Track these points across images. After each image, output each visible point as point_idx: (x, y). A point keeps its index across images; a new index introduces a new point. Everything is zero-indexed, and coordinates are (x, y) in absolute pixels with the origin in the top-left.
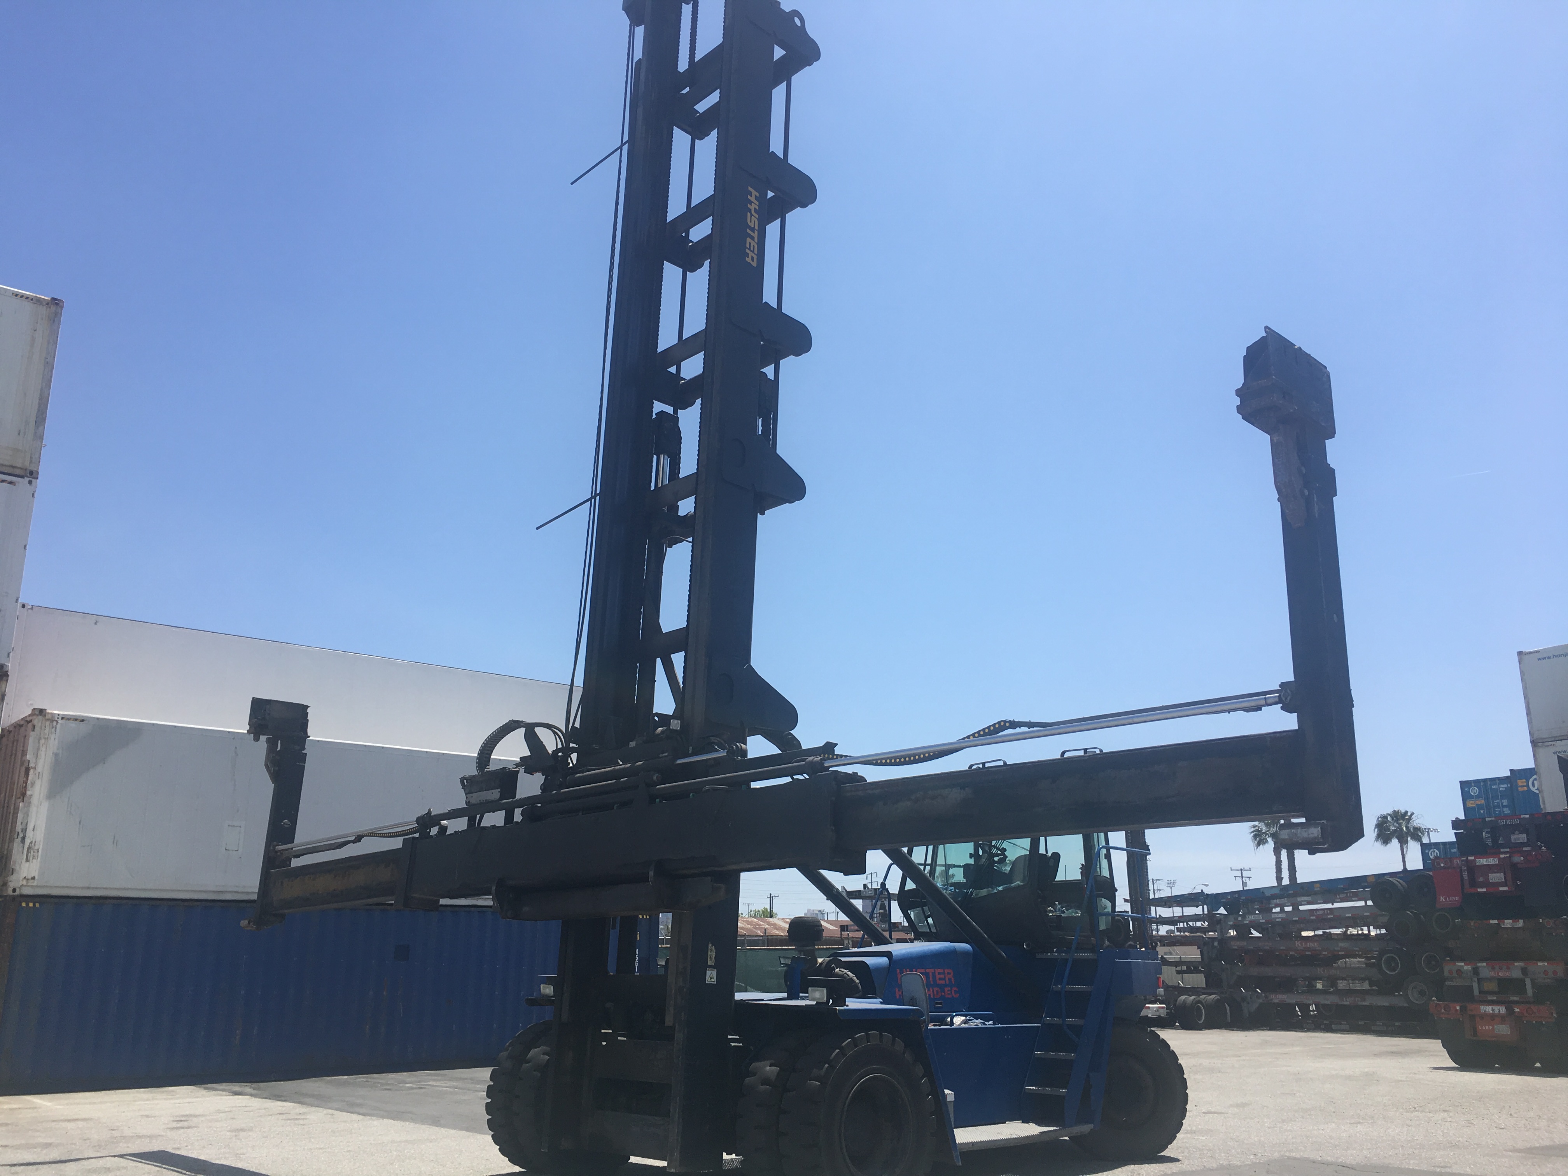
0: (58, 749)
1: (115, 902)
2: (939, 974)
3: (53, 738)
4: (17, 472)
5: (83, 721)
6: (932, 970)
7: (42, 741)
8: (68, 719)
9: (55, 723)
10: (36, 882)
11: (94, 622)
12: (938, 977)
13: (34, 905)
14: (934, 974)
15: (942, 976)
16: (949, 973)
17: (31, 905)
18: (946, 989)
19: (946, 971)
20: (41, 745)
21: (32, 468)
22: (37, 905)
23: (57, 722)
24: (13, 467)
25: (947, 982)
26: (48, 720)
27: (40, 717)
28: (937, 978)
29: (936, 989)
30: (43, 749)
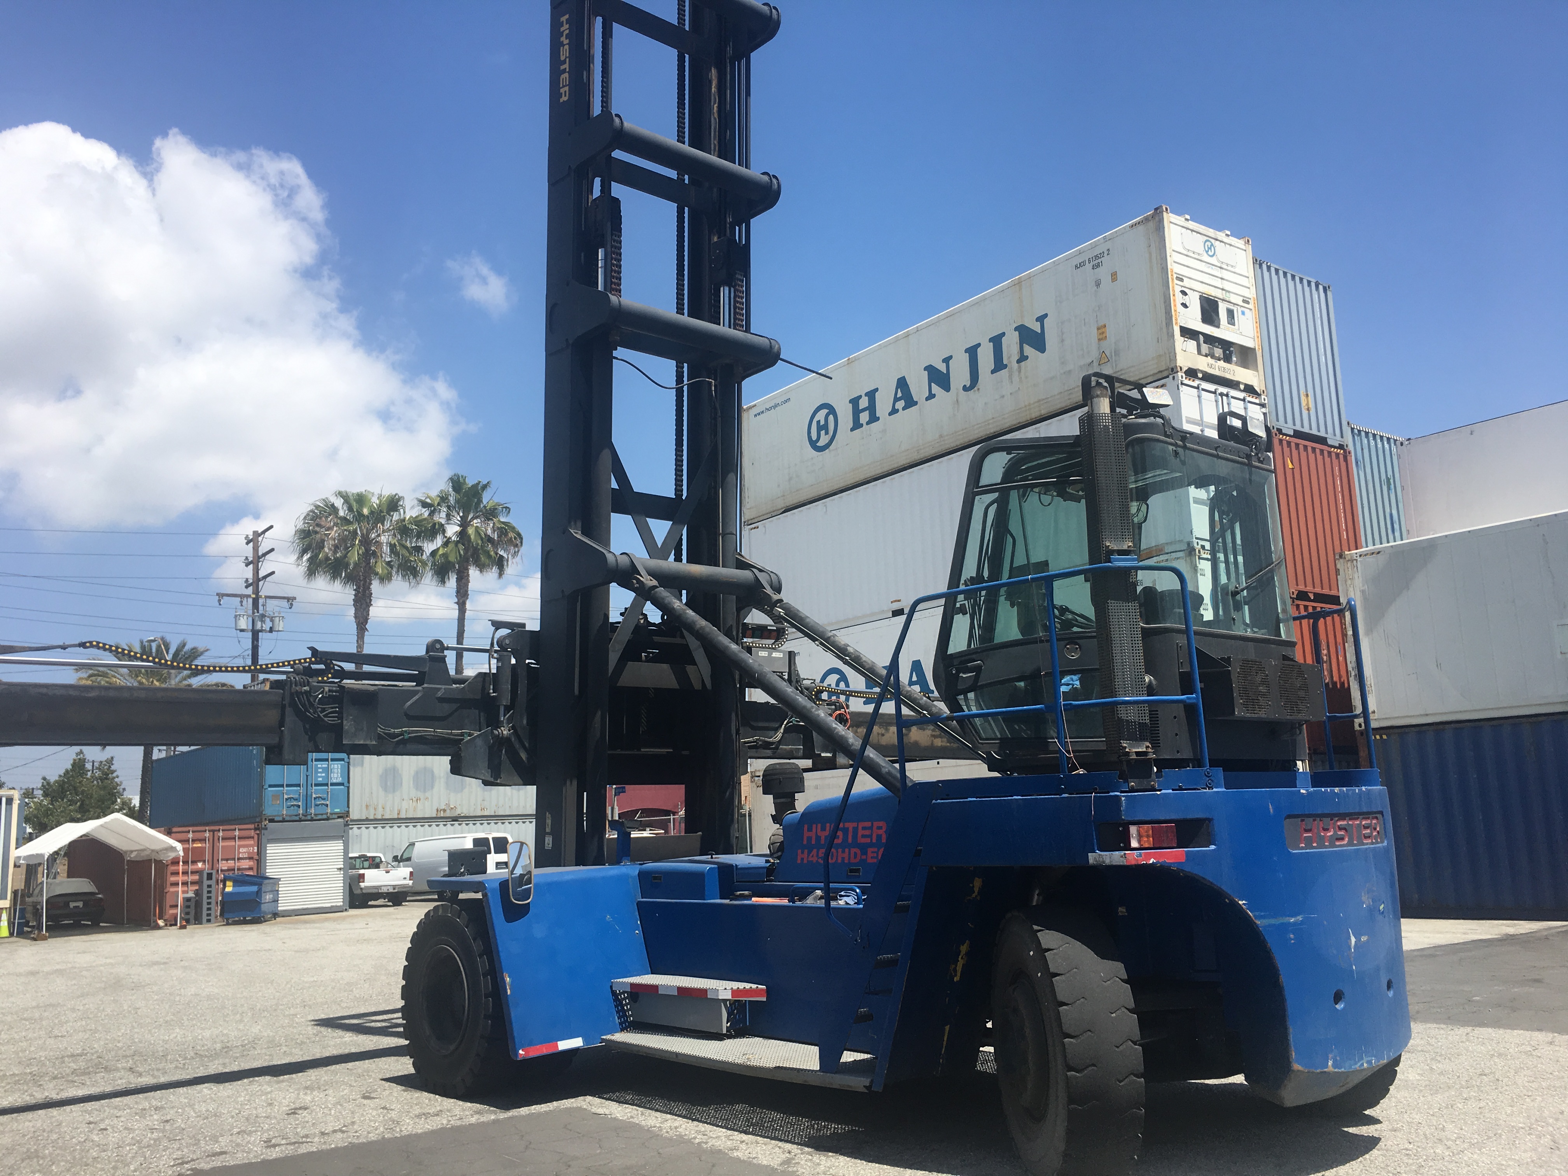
0: (1363, 586)
1: (1417, 729)
2: (864, 828)
3: (1356, 577)
4: (1165, 374)
5: (1379, 553)
6: (855, 825)
7: (1349, 582)
8: (1365, 555)
9: (1355, 561)
10: (1376, 714)
11: (1470, 432)
12: (861, 832)
13: (1381, 737)
14: (855, 830)
15: (867, 832)
16: (879, 828)
17: (1378, 737)
18: (870, 850)
19: (876, 824)
20: (1348, 586)
21: (1172, 365)
22: (1385, 737)
23: (1357, 560)
24: (1161, 372)
25: (874, 841)
26: (1349, 561)
27: (1341, 560)
28: (860, 834)
29: (853, 850)
30: (1351, 589)
